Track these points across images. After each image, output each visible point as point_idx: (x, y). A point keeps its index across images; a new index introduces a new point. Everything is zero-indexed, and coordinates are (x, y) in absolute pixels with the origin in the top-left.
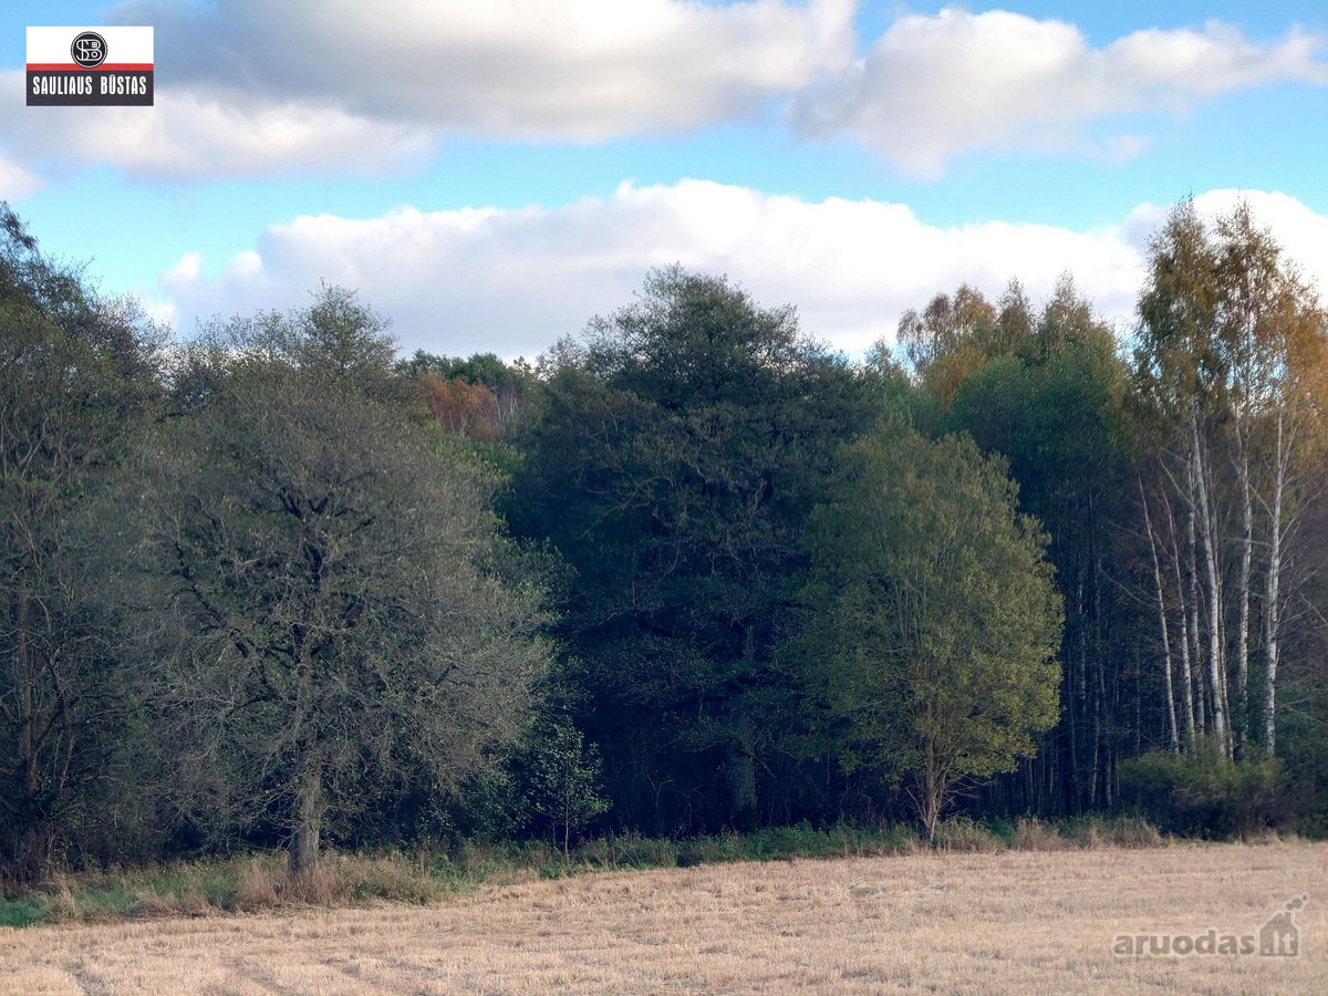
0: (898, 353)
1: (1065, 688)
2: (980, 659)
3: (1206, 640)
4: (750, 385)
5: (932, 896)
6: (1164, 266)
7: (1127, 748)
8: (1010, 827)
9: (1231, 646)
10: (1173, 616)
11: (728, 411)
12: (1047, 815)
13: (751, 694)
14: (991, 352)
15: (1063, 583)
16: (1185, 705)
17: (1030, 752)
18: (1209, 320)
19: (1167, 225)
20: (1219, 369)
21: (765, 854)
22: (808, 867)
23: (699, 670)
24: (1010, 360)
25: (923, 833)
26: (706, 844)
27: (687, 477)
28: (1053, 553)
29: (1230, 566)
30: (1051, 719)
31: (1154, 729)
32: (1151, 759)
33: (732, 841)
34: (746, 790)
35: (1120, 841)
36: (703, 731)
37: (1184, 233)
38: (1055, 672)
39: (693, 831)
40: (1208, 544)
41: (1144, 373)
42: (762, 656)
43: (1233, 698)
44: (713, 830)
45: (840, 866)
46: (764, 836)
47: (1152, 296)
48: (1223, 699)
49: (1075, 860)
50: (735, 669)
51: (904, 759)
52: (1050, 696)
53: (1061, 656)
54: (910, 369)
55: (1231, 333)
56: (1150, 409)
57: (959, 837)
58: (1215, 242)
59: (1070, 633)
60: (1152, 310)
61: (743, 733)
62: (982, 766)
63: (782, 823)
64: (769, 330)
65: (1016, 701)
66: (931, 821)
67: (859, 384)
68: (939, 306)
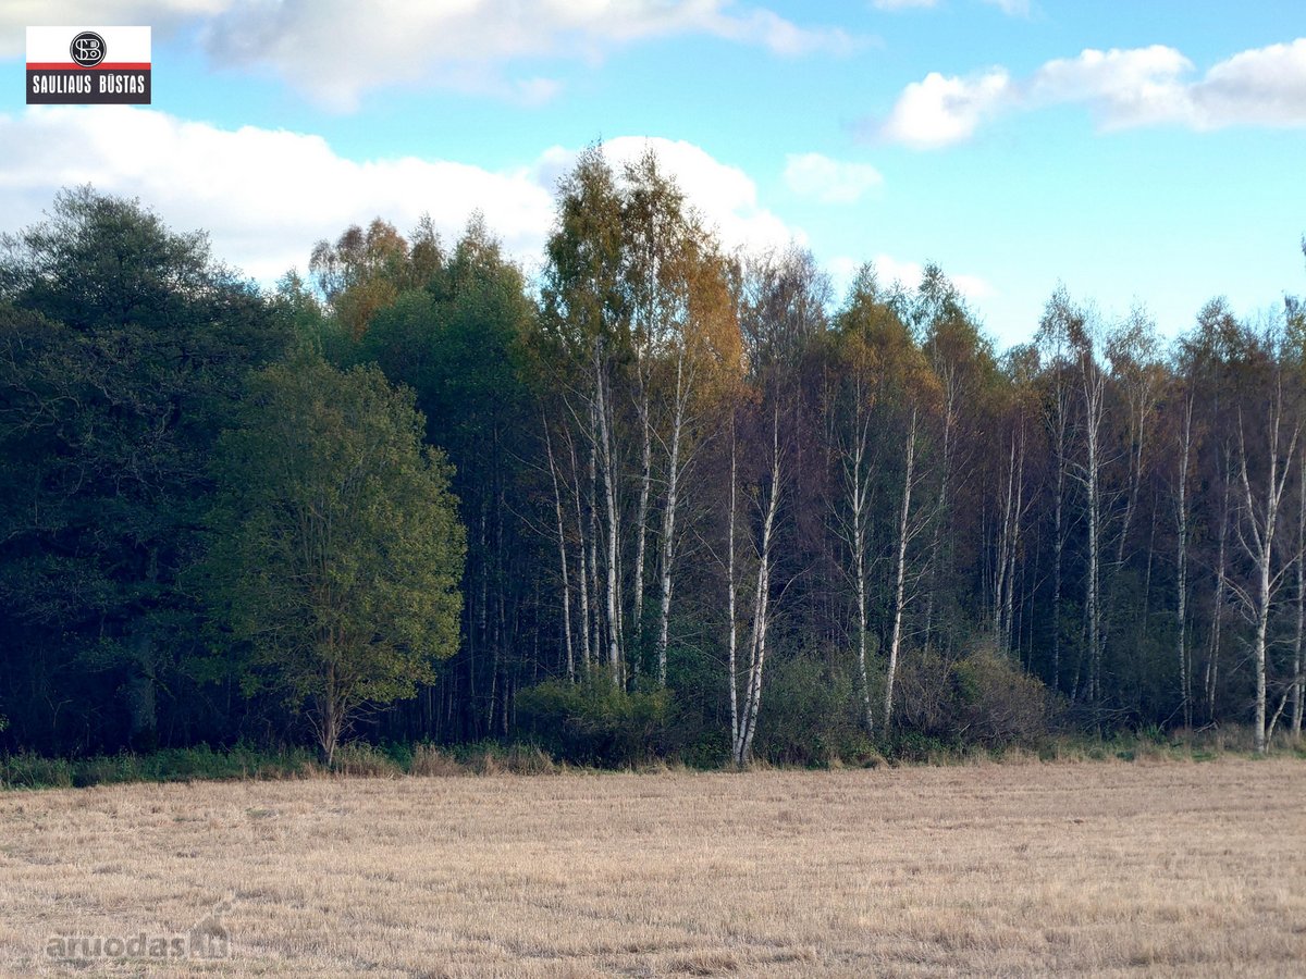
0: (310, 284)
1: (465, 616)
2: (383, 586)
3: (603, 573)
4: (161, 309)
5: (329, 820)
6: (573, 208)
7: (525, 677)
8: (408, 753)
9: (627, 580)
10: (572, 549)
11: (137, 334)
12: (445, 742)
13: (153, 617)
14: (402, 285)
15: (467, 514)
16: (581, 636)
17: (430, 679)
18: (615, 262)
19: (576, 168)
20: (624, 310)
21: (163, 775)
22: (205, 789)
23: (102, 591)
24: (420, 295)
25: (321, 757)
26: (102, 765)
27: (94, 399)
28: (457, 485)
29: (628, 501)
30: (451, 647)
31: (551, 658)
32: (547, 688)
33: (129, 762)
34: (146, 712)
35: (515, 768)
36: (103, 653)
37: (593, 177)
38: (457, 601)
39: (90, 752)
40: (608, 480)
41: (551, 311)
42: (166, 579)
43: (629, 630)
44: (111, 751)
45: (238, 789)
46: (162, 758)
47: (560, 237)
48: (618, 632)
49: (471, 785)
50: (138, 590)
51: (305, 683)
52: (450, 625)
53: (462, 586)
54: (321, 299)
55: (635, 276)
56: (556, 348)
57: (358, 762)
58: (622, 187)
59: (472, 563)
60: (560, 250)
61: (144, 654)
62: (381, 692)
63: (180, 744)
64: (182, 255)
65: (417, 629)
66: (330, 746)
67: (271, 311)
68: (352, 238)
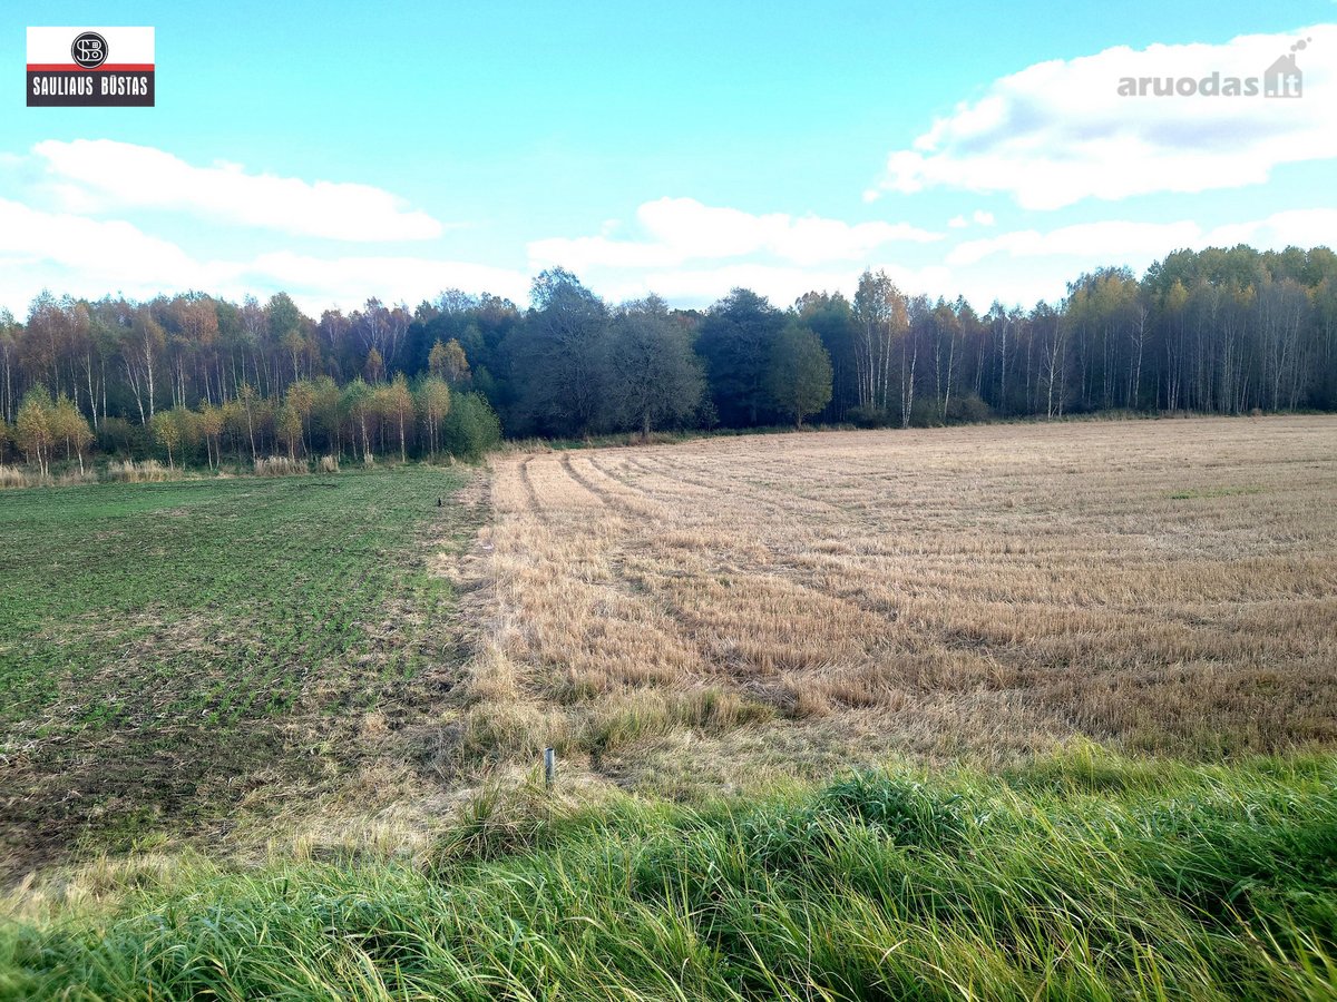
0: (795, 308)
1: (833, 392)
2: (812, 384)
3: (869, 379)
4: (757, 317)
5: (799, 443)
6: (862, 284)
7: (850, 406)
8: (819, 426)
9: (876, 381)
10: (861, 373)
11: (751, 323)
12: (828, 423)
13: (755, 394)
14: (818, 307)
15: (833, 365)
16: (863, 396)
17: (824, 407)
18: (873, 298)
19: (863, 274)
20: (875, 311)
21: (758, 433)
22: (768, 436)
23: (742, 387)
24: (822, 309)
25: (797, 428)
26: (743, 430)
27: (740, 340)
28: (831, 358)
29: (876, 361)
30: (830, 399)
31: (856, 402)
32: (855, 409)
33: (750, 430)
34: (754, 417)
35: (846, 430)
36: (743, 403)
37: (867, 276)
38: (831, 388)
39: (740, 427)
40: (871, 355)
41: (856, 312)
42: (758, 384)
43: (876, 394)
44: (745, 427)
45: (776, 436)
46: (758, 428)
47: (859, 292)
48: (873, 394)
49: (835, 434)
50: (752, 387)
51: (792, 409)
52: (829, 393)
53: (833, 383)
54: (798, 312)
55: (878, 301)
56: (857, 321)
57: (806, 429)
58: (875, 278)
59: (835, 378)
60: (858, 296)
61: (753, 403)
62: (812, 411)
63: (762, 425)
64: (762, 302)
65: (821, 395)
66: (799, 425)
67: (785, 316)
68: (806, 295)
